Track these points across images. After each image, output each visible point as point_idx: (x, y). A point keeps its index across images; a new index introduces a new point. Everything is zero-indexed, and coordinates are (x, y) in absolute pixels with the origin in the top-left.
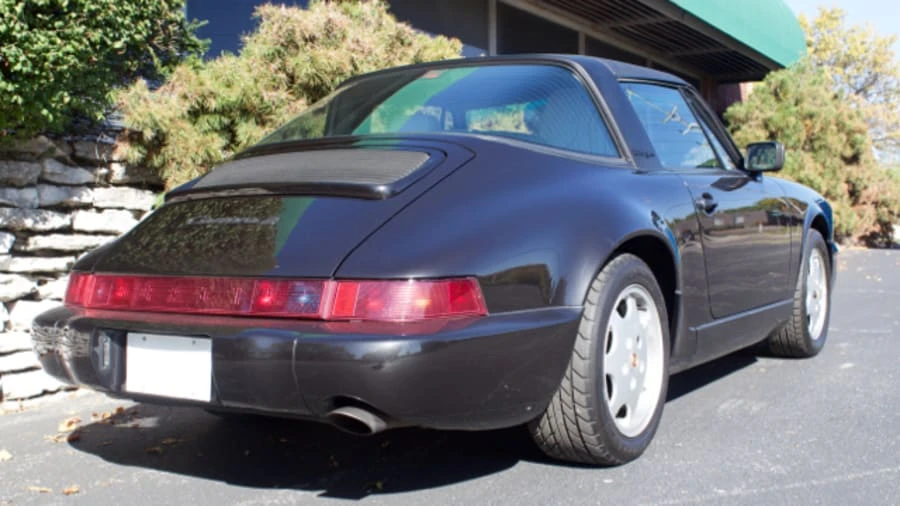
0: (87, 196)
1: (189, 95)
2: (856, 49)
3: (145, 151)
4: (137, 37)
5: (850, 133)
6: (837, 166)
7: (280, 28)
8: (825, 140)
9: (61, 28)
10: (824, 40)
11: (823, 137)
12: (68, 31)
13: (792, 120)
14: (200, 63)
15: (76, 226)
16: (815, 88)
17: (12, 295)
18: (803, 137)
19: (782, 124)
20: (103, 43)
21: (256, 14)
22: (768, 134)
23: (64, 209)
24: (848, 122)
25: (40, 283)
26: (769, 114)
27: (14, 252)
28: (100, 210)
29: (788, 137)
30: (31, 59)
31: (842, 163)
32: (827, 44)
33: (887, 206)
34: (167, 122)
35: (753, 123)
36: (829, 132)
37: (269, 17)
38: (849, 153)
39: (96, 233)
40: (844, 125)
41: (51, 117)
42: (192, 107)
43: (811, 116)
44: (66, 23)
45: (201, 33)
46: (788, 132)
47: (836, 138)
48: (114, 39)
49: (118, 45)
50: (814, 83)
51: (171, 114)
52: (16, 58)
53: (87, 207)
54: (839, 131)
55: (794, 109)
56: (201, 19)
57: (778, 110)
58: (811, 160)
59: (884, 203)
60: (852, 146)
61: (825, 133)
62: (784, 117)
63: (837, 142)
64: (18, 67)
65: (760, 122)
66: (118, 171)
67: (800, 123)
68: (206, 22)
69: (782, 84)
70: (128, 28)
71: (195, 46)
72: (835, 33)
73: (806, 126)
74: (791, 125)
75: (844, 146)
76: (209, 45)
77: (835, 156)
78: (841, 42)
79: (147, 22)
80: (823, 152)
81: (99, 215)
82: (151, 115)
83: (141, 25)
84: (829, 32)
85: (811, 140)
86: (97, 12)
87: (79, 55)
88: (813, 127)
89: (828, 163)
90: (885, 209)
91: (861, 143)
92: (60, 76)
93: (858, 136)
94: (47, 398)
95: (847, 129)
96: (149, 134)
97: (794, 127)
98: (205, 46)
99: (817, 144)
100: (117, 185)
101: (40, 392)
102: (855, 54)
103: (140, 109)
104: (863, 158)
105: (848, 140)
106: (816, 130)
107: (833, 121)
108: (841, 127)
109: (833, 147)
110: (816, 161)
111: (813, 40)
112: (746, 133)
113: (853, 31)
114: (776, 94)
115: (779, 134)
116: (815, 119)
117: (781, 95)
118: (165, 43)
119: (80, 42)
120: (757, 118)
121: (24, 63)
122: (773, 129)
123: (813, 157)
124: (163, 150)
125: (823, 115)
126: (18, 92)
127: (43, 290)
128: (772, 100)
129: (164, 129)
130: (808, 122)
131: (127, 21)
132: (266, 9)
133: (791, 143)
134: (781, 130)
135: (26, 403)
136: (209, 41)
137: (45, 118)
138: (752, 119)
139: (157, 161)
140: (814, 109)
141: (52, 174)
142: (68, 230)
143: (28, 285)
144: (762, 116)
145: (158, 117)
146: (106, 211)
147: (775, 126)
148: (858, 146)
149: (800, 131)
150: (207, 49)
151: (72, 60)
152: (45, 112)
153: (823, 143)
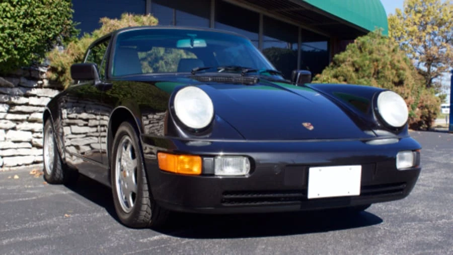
0: (34, 91)
1: (75, 54)
2: (447, 16)
3: (58, 75)
4: (57, 32)
5: (397, 70)
6: (390, 87)
7: (110, 29)
8: (384, 73)
9: (33, 31)
10: (427, 9)
11: (383, 71)
12: (35, 32)
13: (367, 62)
14: (77, 40)
15: (30, 103)
16: (380, 46)
17: (8, 127)
18: (373, 71)
19: (362, 64)
20: (46, 36)
21: (100, 21)
22: (354, 69)
23: (27, 96)
24: (397, 64)
25: (18, 124)
26: (355, 59)
27: (8, 112)
28: (39, 97)
29: (365, 71)
30: (23, 43)
31: (393, 85)
32: (429, 12)
33: (428, 108)
34: (67, 64)
35: (347, 63)
36: (386, 69)
37: (106, 23)
38: (396, 80)
39: (38, 106)
40: (395, 65)
41: (27, 63)
42: (76, 59)
43: (377, 60)
44: (35, 30)
45: (77, 27)
46: (364, 68)
47: (390, 72)
48: (49, 34)
49: (50, 36)
50: (380, 43)
51: (68, 61)
52: (19, 42)
53: (34, 96)
54: (392, 68)
55: (368, 57)
56: (78, 22)
57: (360, 57)
58: (376, 83)
59: (426, 107)
60: (399, 77)
61: (384, 70)
62: (363, 61)
63: (390, 74)
64: (19, 46)
65: (350, 63)
66: (46, 82)
67: (371, 64)
68: (79, 23)
69: (363, 43)
70: (54, 29)
71: (74, 32)
72: (435, 5)
73: (374, 65)
74: (366, 65)
75: (394, 77)
76: (80, 31)
77: (389, 81)
78: (438, 11)
79: (60, 26)
80: (382, 79)
81: (39, 99)
82: (61, 62)
83: (58, 28)
84: (431, 4)
85: (377, 73)
86: (45, 24)
87: (38, 40)
88: (378, 66)
89: (385, 85)
90: (426, 110)
91: (403, 75)
92: (31, 48)
93: (401, 71)
94: (18, 167)
95: (396, 67)
96: (60, 69)
97: (368, 66)
98: (79, 32)
99: (380, 75)
100: (45, 87)
101: (16, 164)
102: (446, 18)
103: (57, 60)
104: (405, 82)
105: (396, 73)
106: (380, 67)
107: (388, 63)
108: (393, 66)
109: (388, 77)
110: (379, 84)
111: (421, 9)
112: (343, 68)
113: (446, 5)
114: (360, 48)
115: (360, 69)
116: (379, 62)
117: (363, 49)
118: (66, 33)
119: (38, 36)
120: (349, 61)
121: (21, 45)
122: (357, 66)
123: (377, 82)
124: (64, 75)
125: (383, 60)
126: (18, 54)
127: (18, 127)
128: (358, 52)
129: (66, 67)
130: (375, 63)
131: (54, 27)
132: (105, 19)
133: (366, 74)
134: (361, 67)
135: (12, 168)
136: (80, 30)
137: (25, 63)
138: (347, 61)
139: (61, 79)
140: (378, 57)
141: (24, 83)
142: (27, 104)
143: (13, 125)
144: (351, 60)
145: (63, 62)
146: (42, 98)
147: (358, 65)
148: (401, 77)
149: (371, 68)
150: (79, 33)
151: (36, 43)
152: (25, 61)
153: (383, 74)
